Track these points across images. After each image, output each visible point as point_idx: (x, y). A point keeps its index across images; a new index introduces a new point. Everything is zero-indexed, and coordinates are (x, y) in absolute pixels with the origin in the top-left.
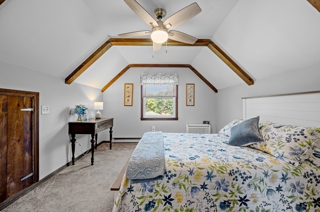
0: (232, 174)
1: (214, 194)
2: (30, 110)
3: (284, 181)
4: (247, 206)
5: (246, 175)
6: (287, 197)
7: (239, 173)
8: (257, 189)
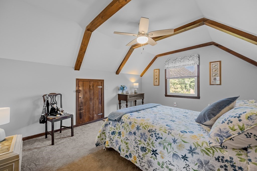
0: (150, 132)
1: (138, 140)
2: (101, 87)
3: (191, 153)
4: (156, 157)
5: (158, 135)
6: (193, 169)
7: (155, 133)
8: (166, 149)
